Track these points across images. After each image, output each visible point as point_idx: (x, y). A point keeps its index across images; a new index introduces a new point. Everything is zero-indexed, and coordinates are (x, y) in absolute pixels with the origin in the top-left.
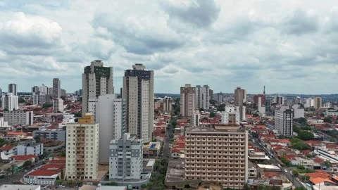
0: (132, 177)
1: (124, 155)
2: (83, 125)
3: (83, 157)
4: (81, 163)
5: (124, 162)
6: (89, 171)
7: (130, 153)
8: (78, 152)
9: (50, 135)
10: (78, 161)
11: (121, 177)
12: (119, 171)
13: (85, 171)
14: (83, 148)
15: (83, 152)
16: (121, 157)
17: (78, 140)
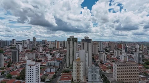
0: (97, 81)
1: (94, 72)
2: (79, 62)
3: (79, 73)
4: (78, 75)
5: (94, 75)
6: (81, 79)
7: (96, 72)
8: (77, 72)
9: (53, 64)
10: (77, 75)
11: (93, 81)
12: (92, 78)
13: (80, 79)
14: (79, 70)
15: (79, 72)
16: (93, 73)
17: (77, 67)
